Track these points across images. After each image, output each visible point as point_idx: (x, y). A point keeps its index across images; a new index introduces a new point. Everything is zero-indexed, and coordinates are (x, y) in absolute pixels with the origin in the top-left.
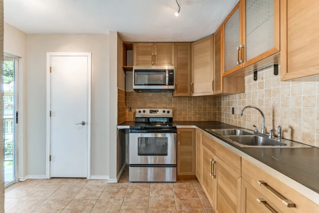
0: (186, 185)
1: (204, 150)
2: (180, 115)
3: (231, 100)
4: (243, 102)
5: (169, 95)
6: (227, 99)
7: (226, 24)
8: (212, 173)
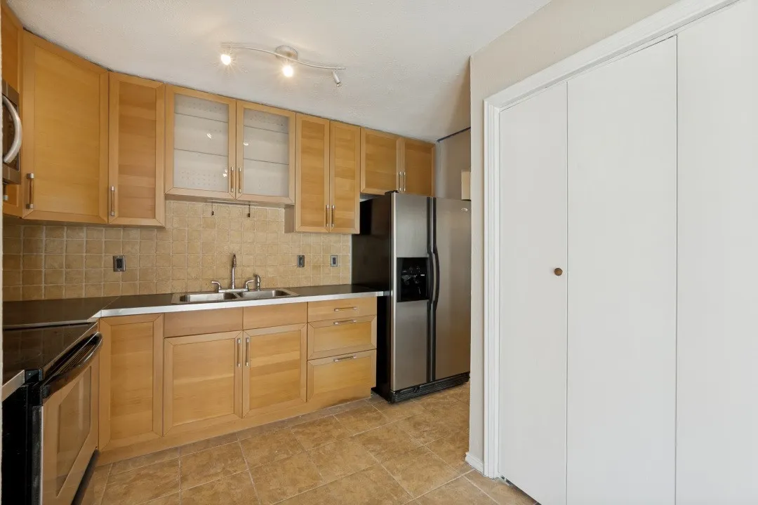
3: (103, 239)
4: (160, 244)
6: (83, 234)
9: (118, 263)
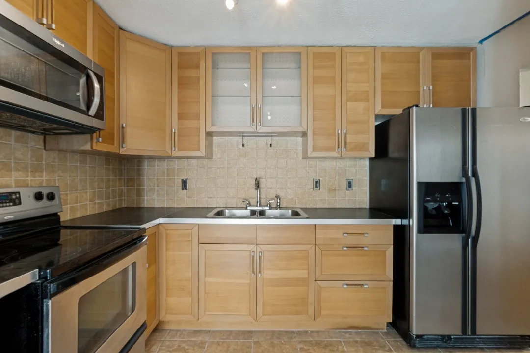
3: (176, 167)
4: (209, 170)
6: (166, 164)
9: (184, 184)
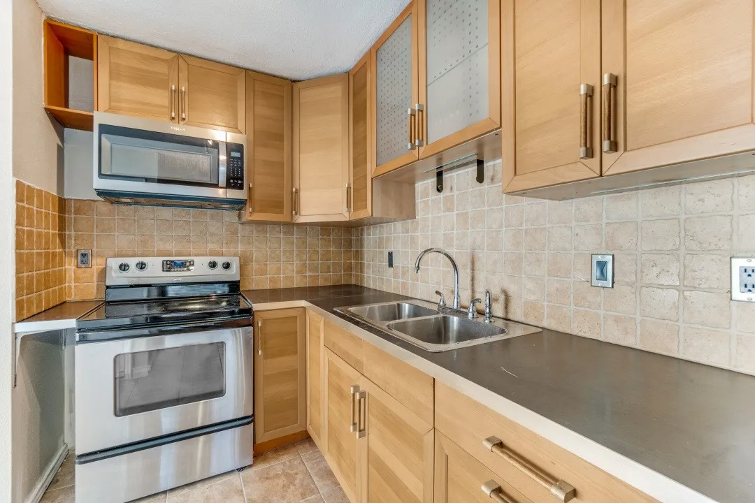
0: (282, 467)
1: (330, 363)
2: (263, 272)
3: (385, 236)
4: (413, 238)
5: (230, 216)
6: (378, 231)
7: (379, 53)
8: (354, 424)
9: (391, 259)
